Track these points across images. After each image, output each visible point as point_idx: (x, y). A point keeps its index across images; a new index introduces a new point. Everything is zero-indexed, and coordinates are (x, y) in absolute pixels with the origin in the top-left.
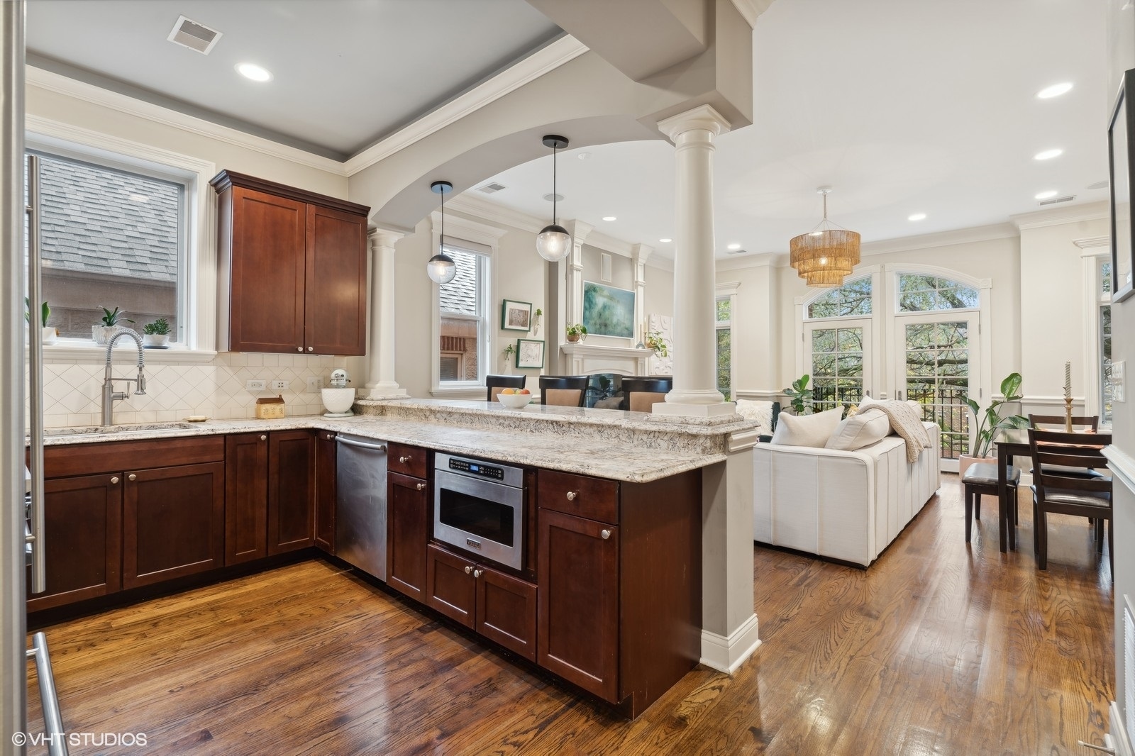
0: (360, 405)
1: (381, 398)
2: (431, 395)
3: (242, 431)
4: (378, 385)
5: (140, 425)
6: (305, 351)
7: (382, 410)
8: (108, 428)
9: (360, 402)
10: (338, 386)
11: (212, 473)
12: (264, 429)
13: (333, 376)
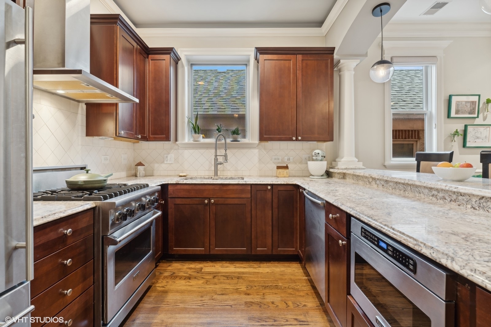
0: (331, 172)
1: (344, 168)
2: (385, 167)
3: (259, 183)
4: (343, 160)
5: (226, 177)
6: (297, 140)
7: (344, 176)
8: (216, 177)
9: (331, 170)
10: (317, 160)
11: (245, 204)
12: (269, 183)
13: (313, 154)
